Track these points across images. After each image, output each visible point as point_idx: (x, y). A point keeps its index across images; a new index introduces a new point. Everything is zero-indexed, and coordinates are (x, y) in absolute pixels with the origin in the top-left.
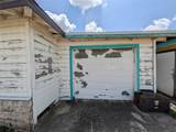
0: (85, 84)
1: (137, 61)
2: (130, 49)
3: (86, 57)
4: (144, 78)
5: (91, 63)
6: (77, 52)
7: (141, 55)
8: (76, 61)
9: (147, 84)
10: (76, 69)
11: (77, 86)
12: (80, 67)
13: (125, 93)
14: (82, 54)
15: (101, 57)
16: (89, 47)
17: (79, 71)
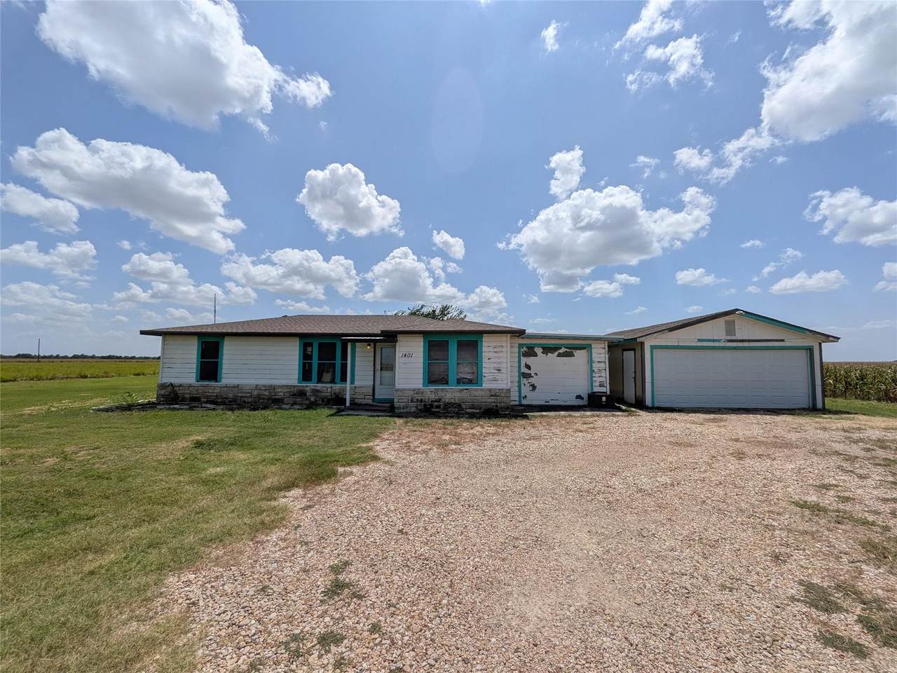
0: (534, 387)
1: (591, 361)
2: (584, 348)
3: (536, 355)
4: (597, 380)
5: (540, 363)
6: (525, 349)
7: (594, 355)
8: (524, 360)
9: (601, 386)
10: (524, 370)
11: (526, 390)
12: (528, 367)
13: (579, 397)
14: (530, 352)
15: (552, 357)
16: (539, 346)
17: (527, 371)
